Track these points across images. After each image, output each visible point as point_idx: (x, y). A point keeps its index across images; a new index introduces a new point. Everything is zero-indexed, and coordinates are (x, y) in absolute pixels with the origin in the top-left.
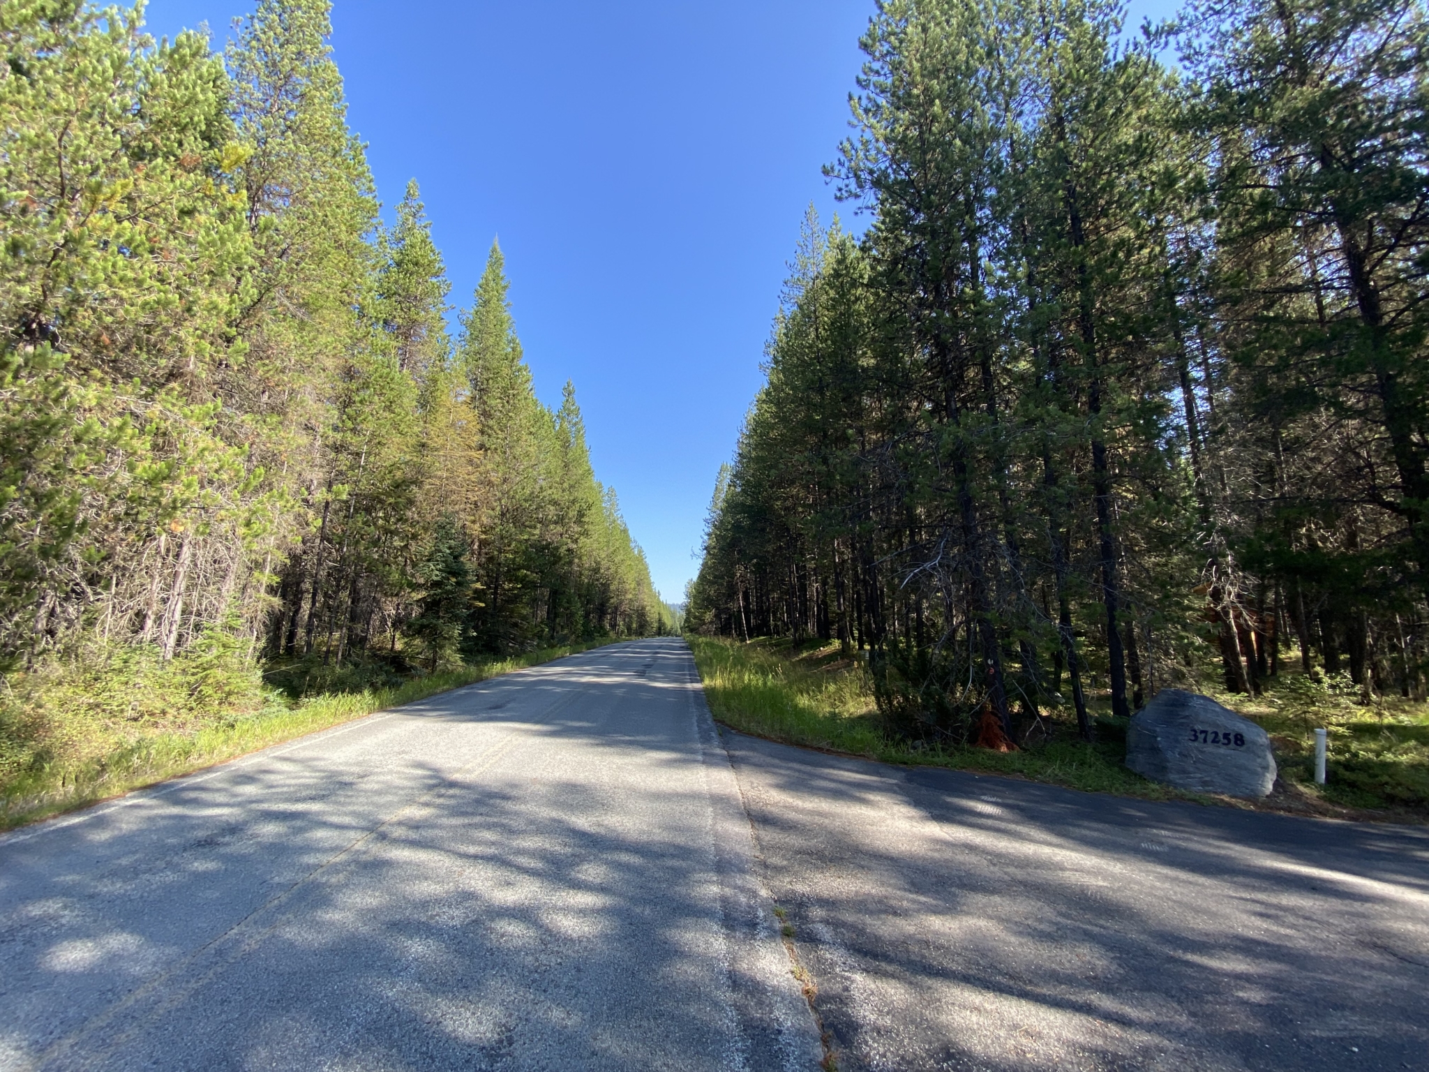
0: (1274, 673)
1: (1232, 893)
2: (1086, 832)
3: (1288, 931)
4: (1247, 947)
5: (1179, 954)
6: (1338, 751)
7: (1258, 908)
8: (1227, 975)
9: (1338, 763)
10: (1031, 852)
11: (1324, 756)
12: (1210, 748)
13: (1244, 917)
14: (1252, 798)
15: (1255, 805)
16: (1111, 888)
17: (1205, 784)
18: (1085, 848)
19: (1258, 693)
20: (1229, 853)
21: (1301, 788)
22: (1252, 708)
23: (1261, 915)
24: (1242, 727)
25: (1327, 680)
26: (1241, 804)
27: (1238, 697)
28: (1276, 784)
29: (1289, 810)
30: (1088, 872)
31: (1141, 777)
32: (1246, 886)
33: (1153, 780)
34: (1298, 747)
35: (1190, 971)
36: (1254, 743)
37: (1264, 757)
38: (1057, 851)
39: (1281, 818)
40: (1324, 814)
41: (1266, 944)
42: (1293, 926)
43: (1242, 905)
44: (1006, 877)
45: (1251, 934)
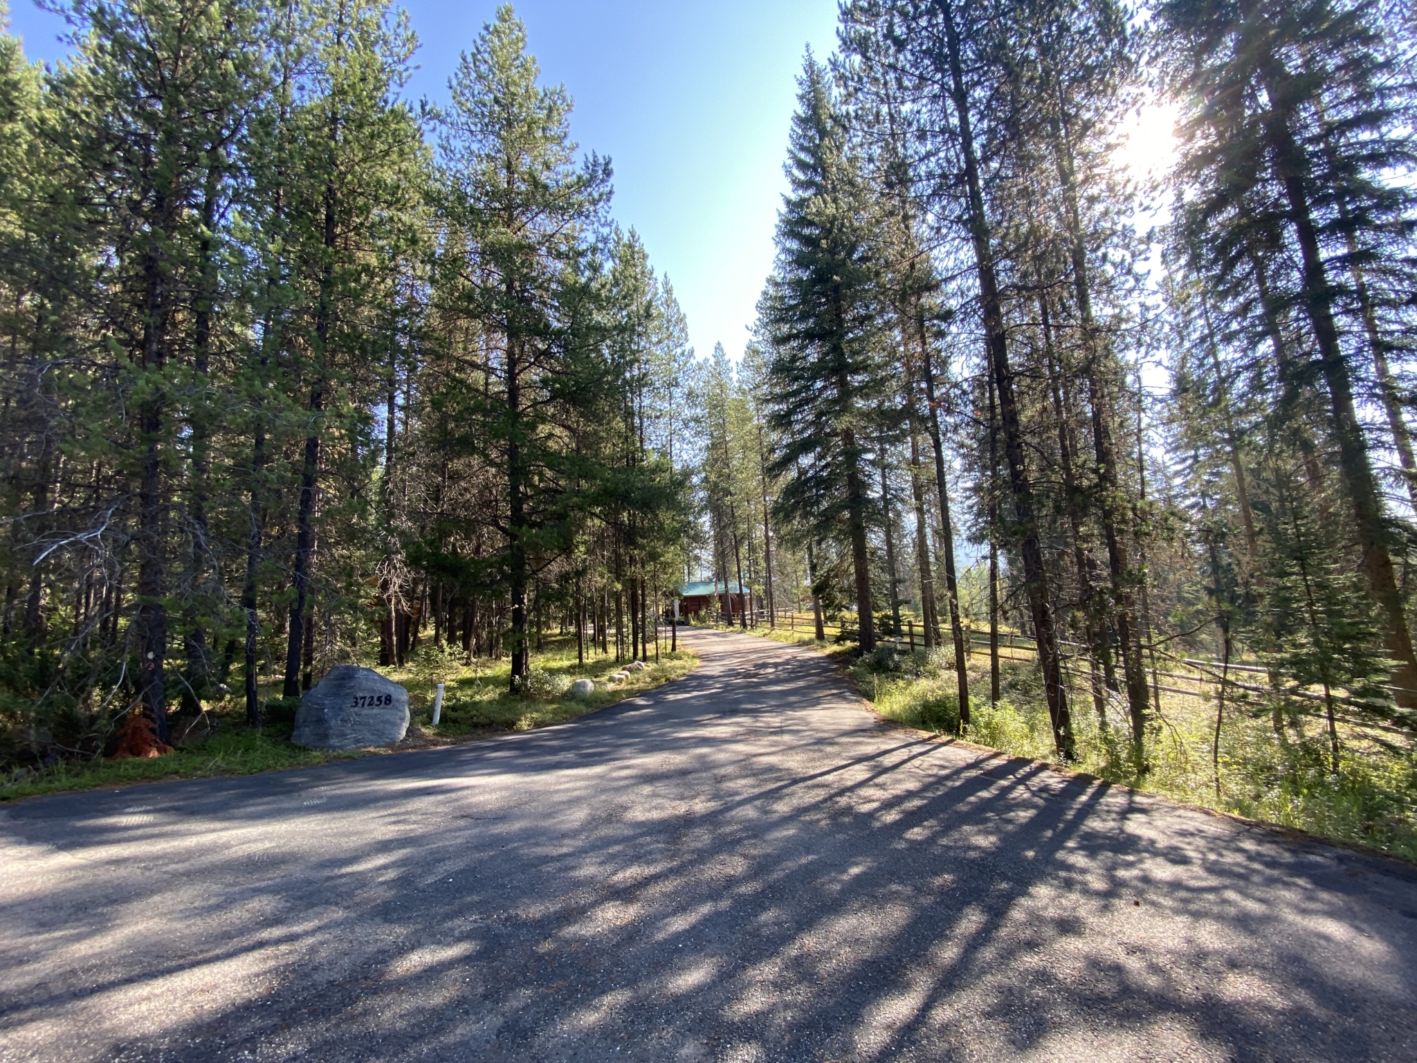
0: (413, 648)
1: (374, 815)
2: (253, 809)
3: (412, 827)
4: (384, 846)
5: (337, 871)
6: (449, 700)
7: (393, 819)
8: (371, 871)
9: (448, 707)
10: (193, 844)
11: (441, 703)
12: (366, 711)
13: (383, 828)
14: (390, 745)
15: (392, 749)
16: (278, 847)
17: (358, 741)
18: (250, 823)
19: (401, 663)
20: (375, 788)
21: (423, 730)
22: (396, 677)
23: (395, 823)
24: (391, 690)
25: (447, 650)
26: (382, 751)
27: (388, 669)
28: (408, 731)
29: (415, 747)
30: (255, 841)
31: (305, 749)
32: (385, 807)
33: (316, 748)
34: (425, 700)
35: (343, 880)
36: (398, 701)
37: (403, 711)
38: (222, 834)
39: (410, 754)
40: (436, 745)
41: (397, 840)
42: (415, 822)
43: (381, 821)
44: (166, 876)
45: (388, 837)
